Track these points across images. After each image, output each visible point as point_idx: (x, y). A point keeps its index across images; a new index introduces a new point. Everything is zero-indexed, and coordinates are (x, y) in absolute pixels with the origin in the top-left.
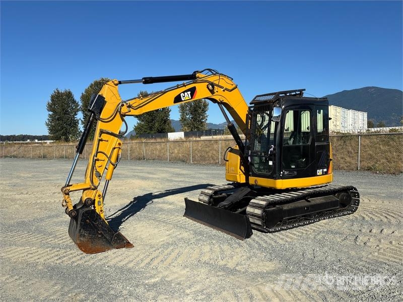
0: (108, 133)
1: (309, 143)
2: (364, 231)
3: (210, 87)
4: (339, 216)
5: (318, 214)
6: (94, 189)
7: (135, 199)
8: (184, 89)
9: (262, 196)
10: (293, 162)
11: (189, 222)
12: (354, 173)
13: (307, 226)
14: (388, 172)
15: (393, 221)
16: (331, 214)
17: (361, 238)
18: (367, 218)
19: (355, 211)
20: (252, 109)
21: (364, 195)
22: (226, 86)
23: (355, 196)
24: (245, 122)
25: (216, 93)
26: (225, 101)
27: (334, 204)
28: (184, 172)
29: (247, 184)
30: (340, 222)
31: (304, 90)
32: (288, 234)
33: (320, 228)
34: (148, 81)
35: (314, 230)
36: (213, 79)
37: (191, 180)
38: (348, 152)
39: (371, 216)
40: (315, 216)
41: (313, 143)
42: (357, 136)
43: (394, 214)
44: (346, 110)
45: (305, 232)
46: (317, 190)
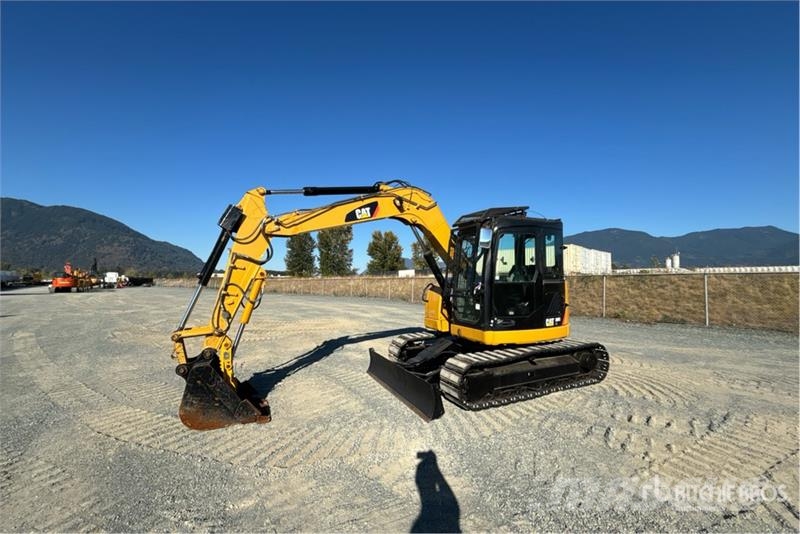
0: (245, 258)
1: (534, 281)
2: (618, 417)
3: (398, 202)
4: (579, 386)
5: (547, 382)
6: (219, 336)
7: (325, 343)
8: (361, 204)
9: (464, 353)
10: (512, 306)
11: (371, 381)
12: (599, 320)
13: (530, 401)
14: (641, 321)
15: (663, 400)
16: (567, 382)
17: (615, 432)
18: (621, 393)
19: (602, 379)
20: (456, 233)
21: (614, 352)
22: (420, 202)
23: (602, 357)
24: (447, 250)
25: (407, 212)
26: (418, 222)
27: (571, 368)
28: (401, 312)
29: (448, 334)
30: (580, 398)
31: (527, 208)
32: (499, 415)
33: (550, 405)
34: (311, 192)
35: (541, 410)
36: (402, 193)
37: (403, 321)
38: (591, 295)
39: (627, 388)
40: (543, 385)
41: (539, 280)
42: (602, 277)
43: (664, 388)
44: (587, 250)
45: (526, 413)
46: (546, 347)
